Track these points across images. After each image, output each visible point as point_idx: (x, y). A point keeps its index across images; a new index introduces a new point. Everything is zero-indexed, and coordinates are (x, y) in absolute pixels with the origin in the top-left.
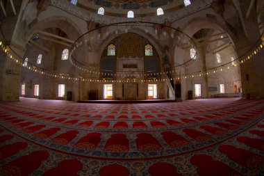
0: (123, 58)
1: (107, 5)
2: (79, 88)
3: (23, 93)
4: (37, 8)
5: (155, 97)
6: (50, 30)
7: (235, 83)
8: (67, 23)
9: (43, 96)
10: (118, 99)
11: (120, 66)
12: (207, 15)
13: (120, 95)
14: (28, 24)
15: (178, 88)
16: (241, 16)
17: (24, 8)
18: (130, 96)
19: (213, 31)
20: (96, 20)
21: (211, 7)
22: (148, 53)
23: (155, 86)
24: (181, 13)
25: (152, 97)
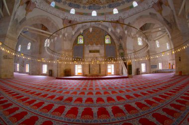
0: (89, 45)
1: (77, 7)
2: (58, 67)
3: (18, 70)
4: (26, 9)
5: (113, 73)
6: (36, 26)
7: (169, 62)
8: (48, 20)
9: (32, 73)
10: (86, 75)
11: (87, 51)
12: (150, 13)
13: (87, 73)
14: (19, 21)
15: (129, 68)
16: (175, 14)
17: (16, 10)
18: (95, 73)
19: (154, 25)
20: (69, 18)
21: (153, 7)
22: (107, 41)
23: (113, 66)
24: (131, 12)
25: (110, 73)
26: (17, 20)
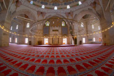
0: (53, 27)
1: (45, 4)
2: (34, 40)
3: (11, 41)
4: (16, 6)
5: (66, 43)
6: (21, 15)
7: (100, 37)
8: (28, 12)
9: (19, 43)
10: (51, 44)
11: (51, 30)
12: (89, 9)
13: (51, 43)
14: (12, 13)
15: (75, 40)
16: (103, 10)
17: (10, 6)
18: (56, 43)
19: (91, 15)
20: (41, 11)
21: (90, 5)
22: (63, 25)
23: (66, 39)
24: (77, 8)
25: (65, 43)
26: (11, 12)
